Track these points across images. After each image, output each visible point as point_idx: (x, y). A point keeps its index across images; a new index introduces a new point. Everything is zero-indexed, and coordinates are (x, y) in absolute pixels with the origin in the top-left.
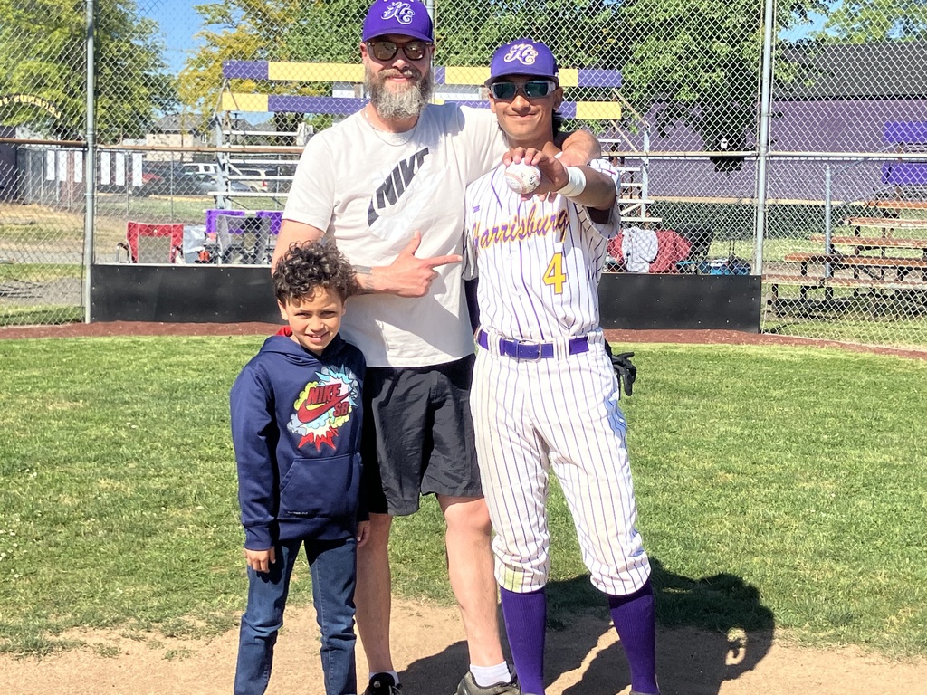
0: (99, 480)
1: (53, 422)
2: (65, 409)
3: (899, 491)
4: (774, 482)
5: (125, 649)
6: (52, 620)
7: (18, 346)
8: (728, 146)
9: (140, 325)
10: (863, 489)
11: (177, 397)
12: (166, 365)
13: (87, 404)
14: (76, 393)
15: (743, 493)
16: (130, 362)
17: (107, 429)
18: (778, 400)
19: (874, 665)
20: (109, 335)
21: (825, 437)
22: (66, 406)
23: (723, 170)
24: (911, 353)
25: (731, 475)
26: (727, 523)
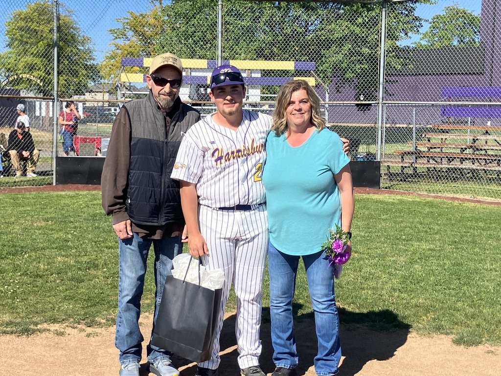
0: (58, 257)
1: (36, 231)
2: (42, 225)
3: (435, 261)
4: (377, 257)
5: (68, 332)
6: (34, 319)
7: (20, 196)
8: (364, 99)
9: (80, 186)
10: (418, 260)
11: (96, 220)
12: (92, 205)
13: (53, 223)
14: (48, 218)
15: (362, 262)
16: (74, 204)
17: (62, 234)
18: (384, 220)
19: (413, 338)
20: (65, 191)
21: (404, 237)
22: (43, 224)
23: (362, 110)
24: (452, 198)
25: (357, 254)
26: (352, 275)
